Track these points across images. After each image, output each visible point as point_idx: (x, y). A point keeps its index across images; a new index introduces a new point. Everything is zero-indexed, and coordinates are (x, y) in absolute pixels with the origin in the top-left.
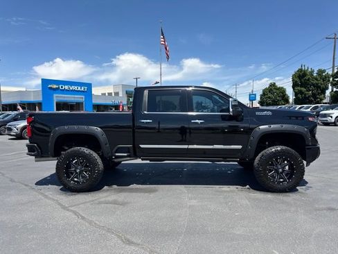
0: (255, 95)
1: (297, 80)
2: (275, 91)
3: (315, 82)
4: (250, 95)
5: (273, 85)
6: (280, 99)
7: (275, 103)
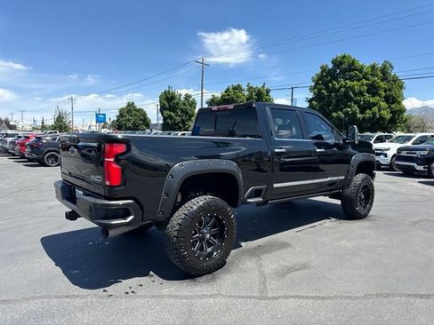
0: (104, 115)
1: (165, 102)
2: (134, 112)
3: (184, 107)
4: (97, 115)
5: (131, 105)
6: (141, 122)
7: (135, 128)
